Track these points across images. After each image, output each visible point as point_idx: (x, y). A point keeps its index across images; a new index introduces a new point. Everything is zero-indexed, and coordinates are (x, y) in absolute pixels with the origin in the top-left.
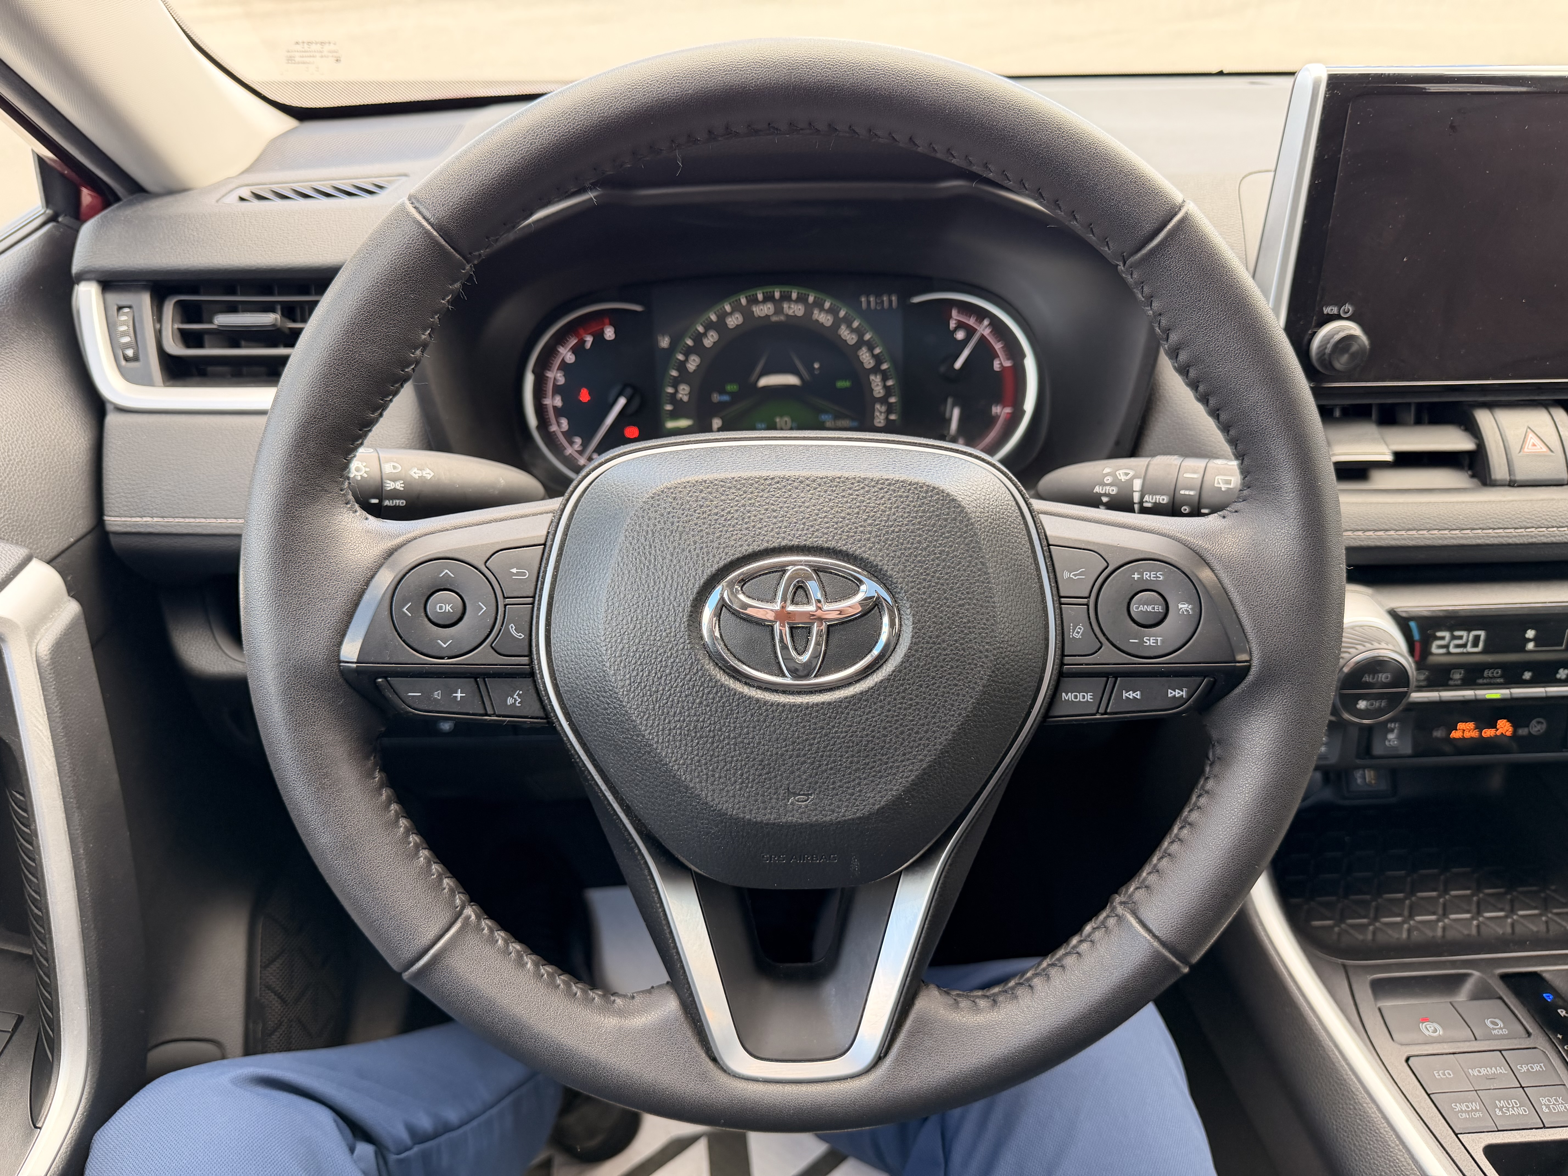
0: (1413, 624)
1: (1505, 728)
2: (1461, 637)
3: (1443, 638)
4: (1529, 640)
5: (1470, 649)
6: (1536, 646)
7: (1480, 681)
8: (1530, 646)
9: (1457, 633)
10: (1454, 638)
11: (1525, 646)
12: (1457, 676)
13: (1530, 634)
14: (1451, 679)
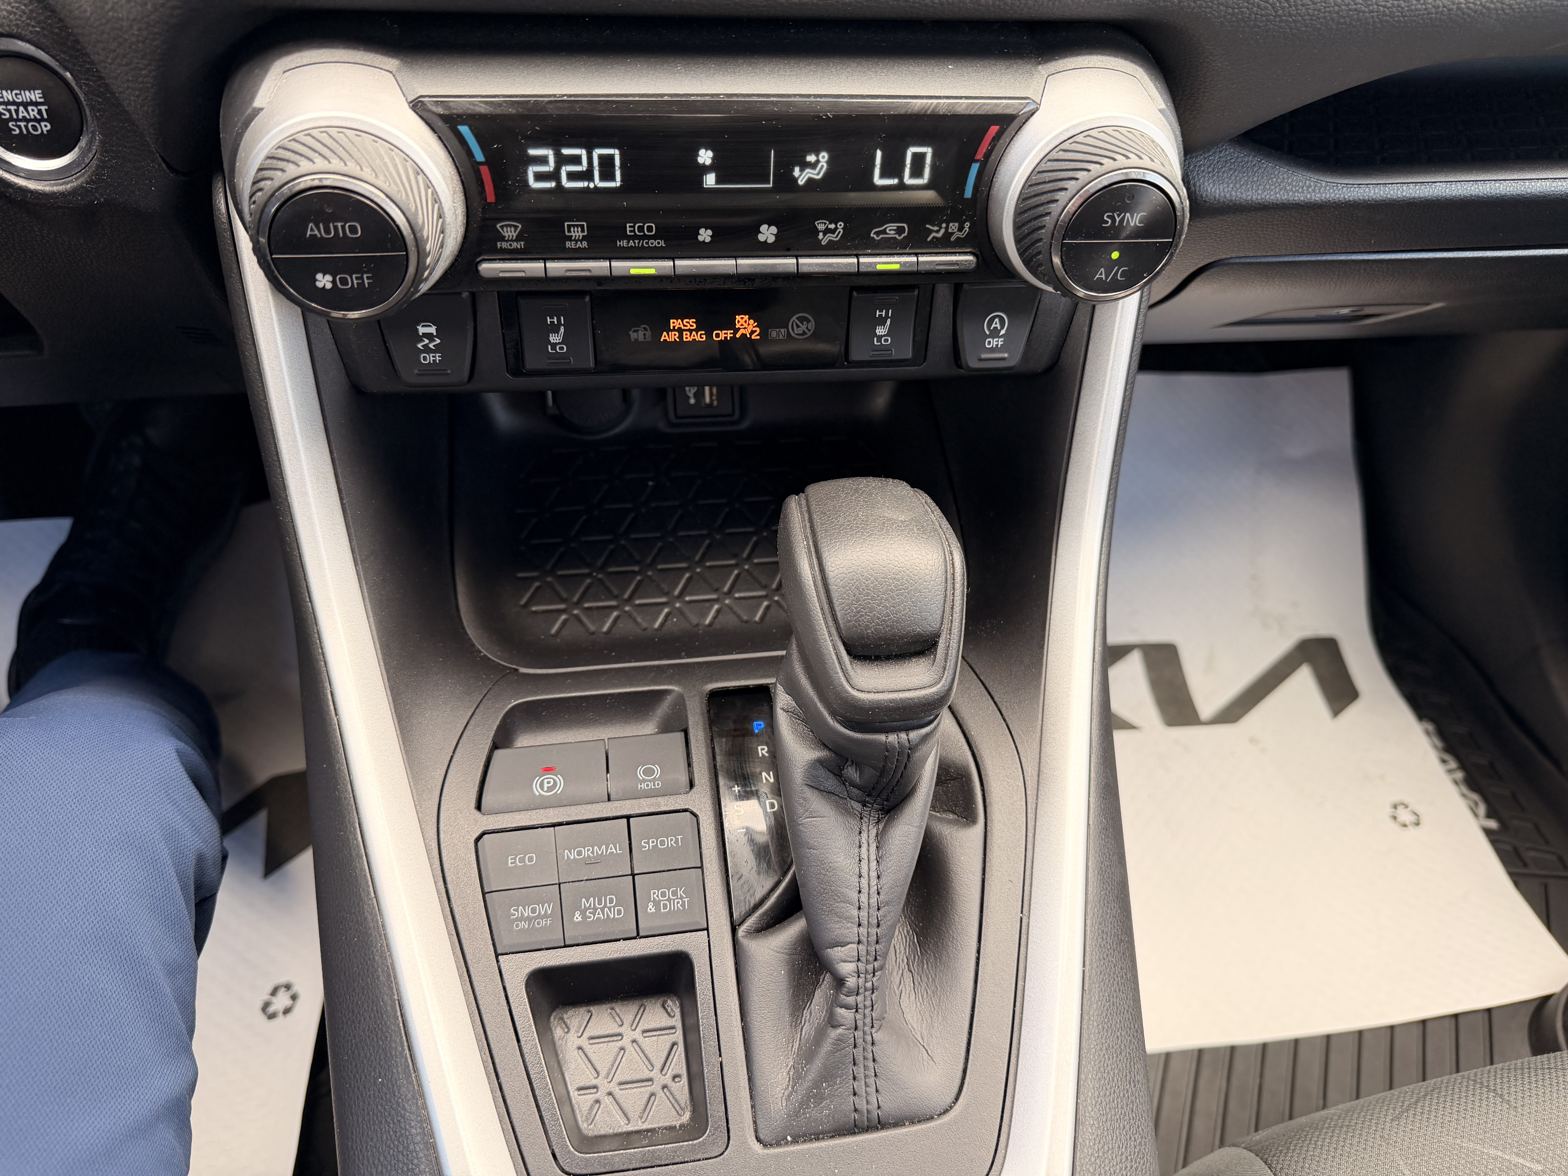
0: (464, 130)
1: (750, 328)
2: (576, 160)
3: (543, 160)
4: (705, 169)
5: (598, 182)
6: (718, 181)
7: (623, 243)
8: (710, 180)
9: (566, 151)
10: (562, 160)
11: (701, 182)
12: (577, 232)
13: (705, 157)
14: (570, 238)
